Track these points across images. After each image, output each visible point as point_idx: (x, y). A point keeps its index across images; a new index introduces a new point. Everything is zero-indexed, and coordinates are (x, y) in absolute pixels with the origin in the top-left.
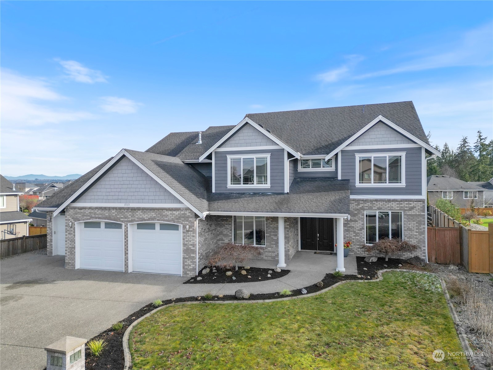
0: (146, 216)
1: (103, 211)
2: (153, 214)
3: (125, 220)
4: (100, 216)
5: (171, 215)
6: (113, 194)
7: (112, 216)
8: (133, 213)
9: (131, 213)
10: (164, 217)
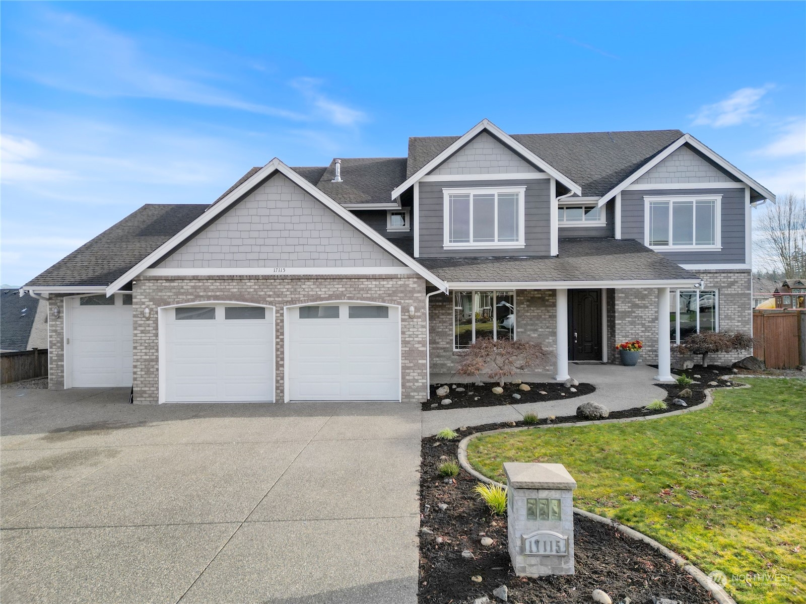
0: (323, 291)
1: (226, 284)
2: (339, 287)
3: (277, 299)
4: (218, 294)
5: (377, 289)
6: (248, 249)
7: (246, 293)
8: (295, 287)
9: (290, 286)
10: (361, 292)
